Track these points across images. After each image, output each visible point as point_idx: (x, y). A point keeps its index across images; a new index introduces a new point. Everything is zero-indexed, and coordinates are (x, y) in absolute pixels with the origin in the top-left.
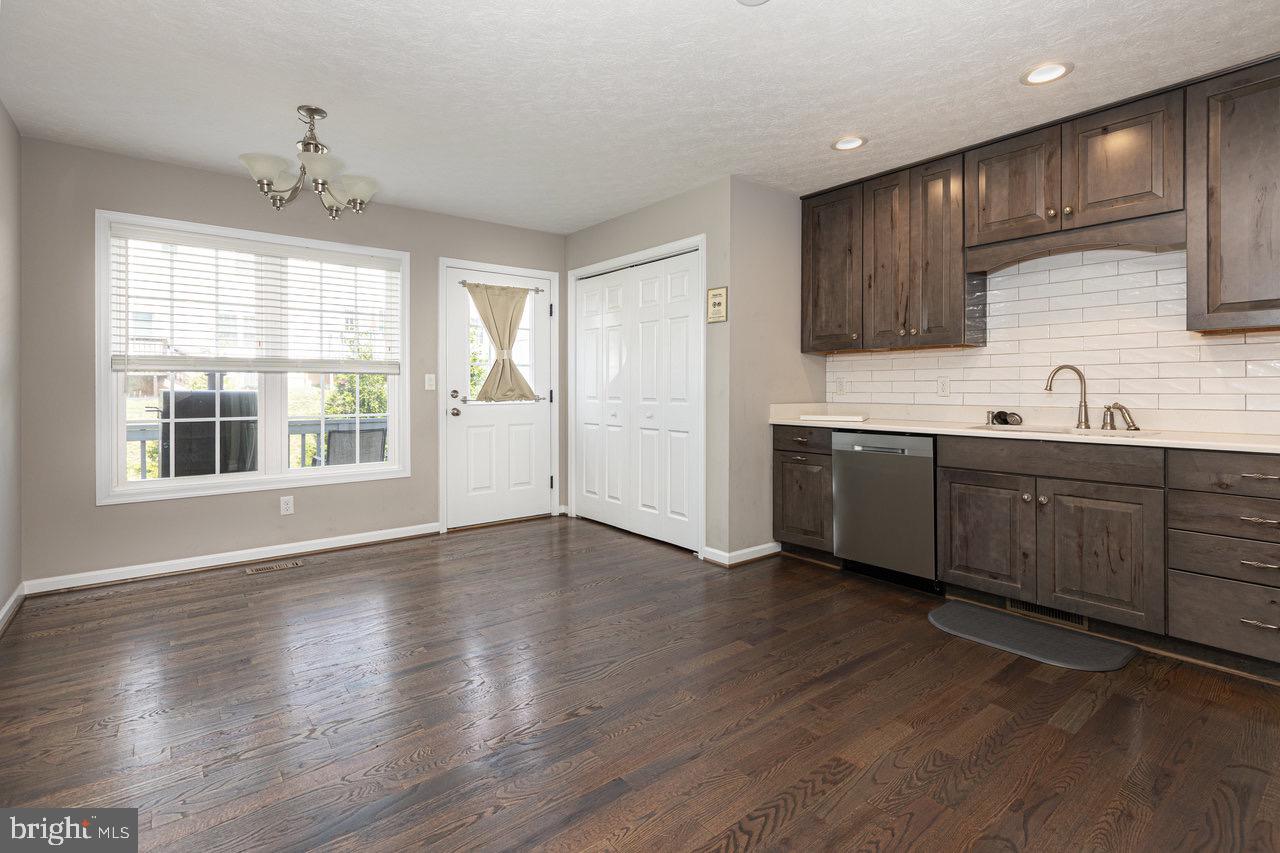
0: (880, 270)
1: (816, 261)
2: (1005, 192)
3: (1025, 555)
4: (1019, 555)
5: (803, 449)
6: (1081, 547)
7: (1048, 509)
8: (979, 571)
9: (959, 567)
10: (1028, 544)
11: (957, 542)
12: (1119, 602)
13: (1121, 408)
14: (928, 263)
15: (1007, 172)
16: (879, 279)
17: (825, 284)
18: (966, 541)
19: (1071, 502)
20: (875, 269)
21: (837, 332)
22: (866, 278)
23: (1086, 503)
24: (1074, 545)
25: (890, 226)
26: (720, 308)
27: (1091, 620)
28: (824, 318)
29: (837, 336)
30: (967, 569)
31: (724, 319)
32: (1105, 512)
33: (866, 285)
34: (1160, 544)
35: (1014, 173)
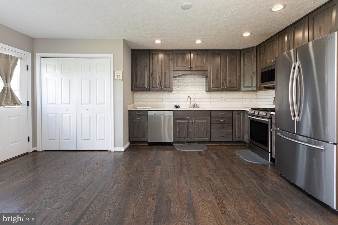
0: (154, 72)
1: (136, 67)
2: (181, 61)
3: (190, 133)
4: (189, 133)
5: (139, 116)
6: (199, 129)
7: (194, 123)
8: (181, 138)
9: (178, 138)
10: (191, 131)
11: (177, 133)
12: (204, 138)
13: (196, 104)
14: (165, 72)
15: (181, 57)
16: (154, 75)
17: (139, 74)
18: (179, 132)
19: (197, 121)
20: (153, 72)
21: (143, 86)
22: (151, 74)
23: (200, 121)
24: (198, 129)
25: (157, 62)
26: (120, 77)
27: (199, 142)
28: (139, 82)
29: (143, 87)
30: (179, 138)
31: (121, 80)
32: (203, 122)
33: (151, 75)
34: (210, 126)
35: (183, 57)
